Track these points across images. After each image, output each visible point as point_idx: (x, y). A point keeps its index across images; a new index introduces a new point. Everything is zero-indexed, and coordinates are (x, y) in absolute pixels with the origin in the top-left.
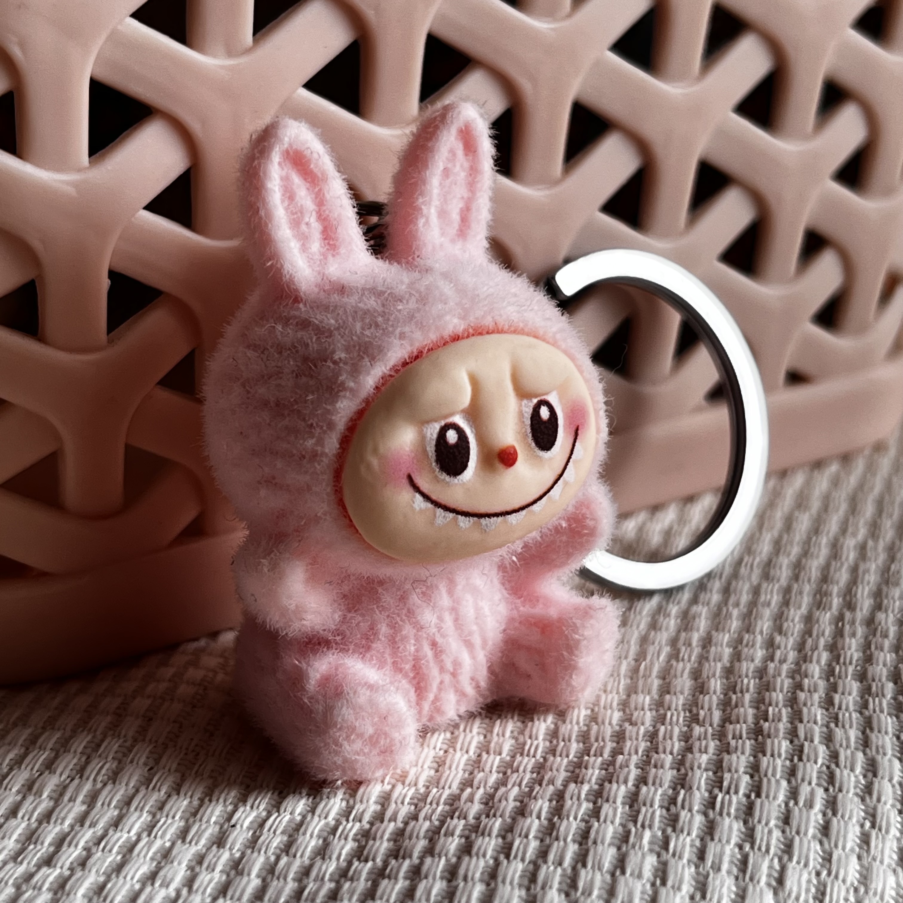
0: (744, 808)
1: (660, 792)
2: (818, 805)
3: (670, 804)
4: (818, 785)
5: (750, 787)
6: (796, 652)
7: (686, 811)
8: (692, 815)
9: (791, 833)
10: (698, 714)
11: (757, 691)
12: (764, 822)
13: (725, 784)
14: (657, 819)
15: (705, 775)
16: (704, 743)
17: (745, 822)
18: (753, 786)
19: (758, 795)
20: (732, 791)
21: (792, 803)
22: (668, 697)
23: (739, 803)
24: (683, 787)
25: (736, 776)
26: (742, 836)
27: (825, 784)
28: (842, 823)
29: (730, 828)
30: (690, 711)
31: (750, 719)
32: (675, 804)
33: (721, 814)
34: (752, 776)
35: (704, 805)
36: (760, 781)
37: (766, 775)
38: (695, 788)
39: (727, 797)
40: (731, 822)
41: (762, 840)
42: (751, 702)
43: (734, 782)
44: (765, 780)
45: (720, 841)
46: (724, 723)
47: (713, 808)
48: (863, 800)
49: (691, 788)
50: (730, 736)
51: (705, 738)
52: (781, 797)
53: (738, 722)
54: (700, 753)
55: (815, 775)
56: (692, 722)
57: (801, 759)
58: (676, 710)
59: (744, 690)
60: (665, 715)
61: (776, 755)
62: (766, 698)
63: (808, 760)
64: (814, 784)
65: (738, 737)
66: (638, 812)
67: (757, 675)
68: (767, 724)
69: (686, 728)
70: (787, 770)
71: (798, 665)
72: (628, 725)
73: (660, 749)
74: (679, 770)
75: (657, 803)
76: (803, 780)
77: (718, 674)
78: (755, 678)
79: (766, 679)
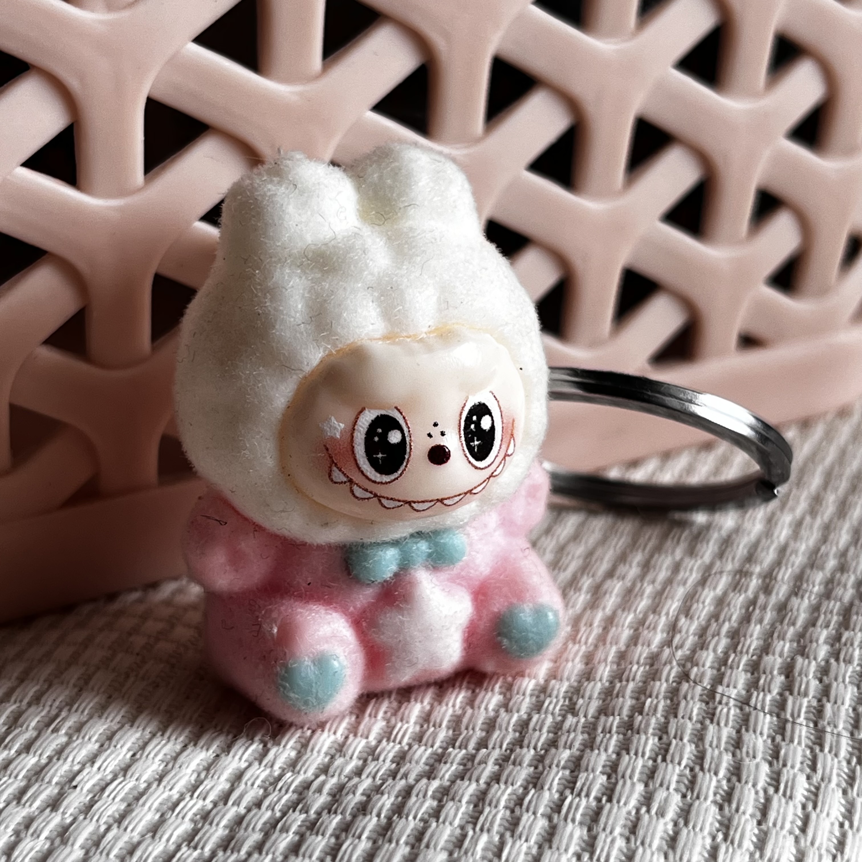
0: (591, 813)
1: (509, 790)
2: (671, 814)
3: (516, 805)
4: (676, 790)
5: (603, 790)
6: (697, 637)
7: (530, 813)
8: (536, 817)
9: (635, 844)
10: (575, 704)
11: (644, 679)
12: (608, 830)
13: (579, 784)
14: (498, 821)
15: (560, 774)
16: (572, 735)
17: (590, 830)
18: (606, 788)
19: (610, 800)
20: (583, 794)
21: (644, 809)
23: (587, 807)
24: (535, 787)
25: (591, 776)
26: (583, 845)
27: (684, 790)
28: (692, 833)
29: (571, 836)
30: (570, 699)
31: (625, 712)
32: (521, 805)
33: (566, 819)
34: (609, 777)
35: (551, 808)
36: (616, 783)
37: (623, 777)
38: (546, 787)
39: (577, 799)
40: (574, 828)
41: (602, 850)
42: (632, 692)
43: (588, 783)
44: (621, 783)
45: (558, 849)
46: (600, 714)
47: (559, 812)
48: (721, 808)
49: (542, 788)
50: (600, 730)
51: (574, 731)
52: (633, 803)
53: (613, 714)
54: (565, 747)
55: (675, 778)
56: (567, 712)
57: (664, 760)
58: (557, 697)
59: (631, 678)
60: (543, 702)
61: (640, 754)
62: (649, 688)
63: (672, 761)
64: (671, 789)
65: (607, 730)
66: (481, 812)
67: (649, 661)
68: (640, 718)
69: (560, 718)
70: (647, 771)
71: (694, 651)
72: (502, 711)
73: (526, 742)
74: (536, 768)
75: (502, 803)
76: (661, 785)
77: (610, 659)
78: (645, 664)
79: (655, 667)
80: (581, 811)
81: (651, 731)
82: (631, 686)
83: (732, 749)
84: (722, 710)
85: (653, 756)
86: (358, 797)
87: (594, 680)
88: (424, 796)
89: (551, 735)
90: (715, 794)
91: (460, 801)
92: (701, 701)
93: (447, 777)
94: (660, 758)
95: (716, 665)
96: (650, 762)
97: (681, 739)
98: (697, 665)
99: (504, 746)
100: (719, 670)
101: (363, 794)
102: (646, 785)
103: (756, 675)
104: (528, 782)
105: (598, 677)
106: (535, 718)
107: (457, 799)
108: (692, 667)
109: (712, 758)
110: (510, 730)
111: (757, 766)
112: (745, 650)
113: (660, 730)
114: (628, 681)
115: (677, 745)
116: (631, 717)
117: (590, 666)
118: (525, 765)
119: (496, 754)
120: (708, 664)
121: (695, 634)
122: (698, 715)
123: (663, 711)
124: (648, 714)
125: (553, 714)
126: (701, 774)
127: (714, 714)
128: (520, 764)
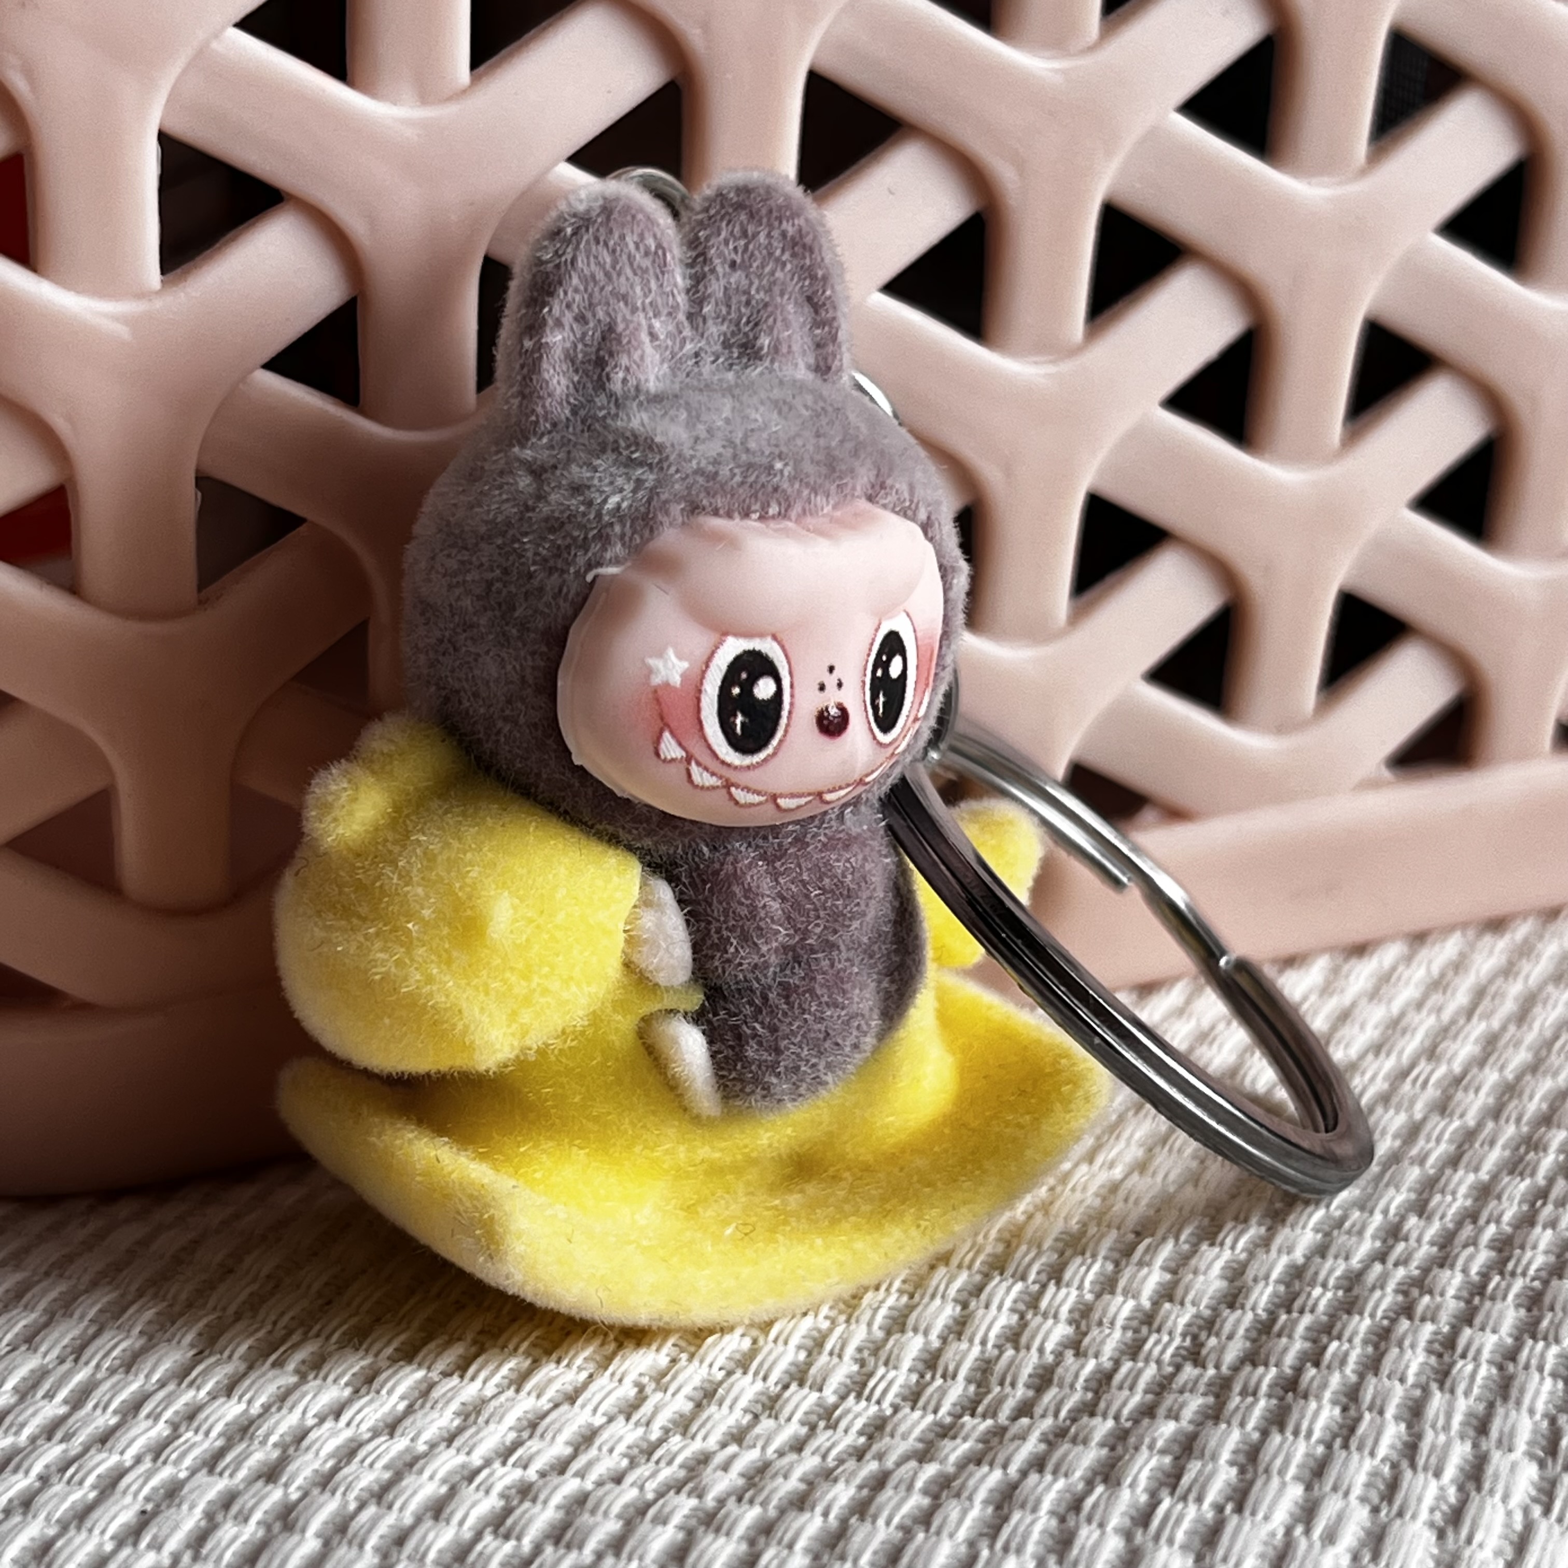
0: (1203, 1530)
1: (1061, 1484)
2: (1348, 1539)
3: (1069, 1509)
4: (1363, 1499)
5: (1229, 1491)
7: (1094, 1524)
8: (1103, 1533)
10: (1202, 1345)
11: (1331, 1310)
12: (1232, 1561)
13: (1186, 1480)
14: (1035, 1535)
15: (1153, 1462)
17: (1199, 1558)
18: (1235, 1490)
19: (1239, 1509)
20: (1191, 1498)
21: (1299, 1530)
22: (1167, 1306)
23: (1196, 1520)
24: (1106, 1480)
25: (1209, 1468)
27: (1376, 1499)
30: (1195, 1337)
31: (1289, 1361)
32: (1078, 1509)
33: (1157, 1538)
34: (1242, 1471)
35: (1132, 1518)
36: (1251, 1483)
37: (1267, 1471)
38: (1129, 1480)
39: (1180, 1506)
40: (1170, 1555)
42: (1308, 1329)
43: (1202, 1479)
44: (1261, 1480)
46: (1243, 1363)
47: (1147, 1524)
48: (1441, 1535)
49: (1118, 1484)
50: (1236, 1389)
51: (1191, 1390)
52: (1281, 1516)
53: (1266, 1365)
54: (1168, 1417)
55: (1361, 1479)
56: (1185, 1359)
57: (1346, 1446)
58: (1170, 1333)
59: (1307, 1309)
60: (1145, 1340)
61: (1303, 1433)
62: (1339, 1325)
63: (1360, 1448)
64: (1353, 1497)
65: (1250, 1390)
66: (1006, 1519)
67: (1345, 1283)
68: (1313, 1371)
69: (1170, 1369)
70: (1312, 1464)
71: (1426, 1271)
72: (1069, 1354)
73: (1102, 1405)
74: (1113, 1449)
75: (1046, 1506)
76: (1335, 1489)
77: (1275, 1275)
78: (1337, 1288)
79: (1356, 1291)
80: (1186, 1525)
81: (1327, 1395)
82: (1307, 1320)
83: (1472, 1433)
84: (1463, 1368)
85: (1328, 1437)
86: (793, 1484)
87: (1243, 1307)
88: (910, 1488)
89: (1150, 1397)
90: (1432, 1511)
91: (970, 1498)
92: (1429, 1351)
93: (952, 1458)
94: (1338, 1442)
95: (1465, 1294)
96: (1320, 1450)
97: (1381, 1413)
98: (1431, 1292)
99: (1063, 1413)
100: (1468, 1302)
101: (802, 1480)
102: (1309, 1488)
103: (1535, 1312)
104: (1095, 1473)
105: (1249, 1304)
106: (1127, 1366)
107: (965, 1494)
108: (1421, 1295)
109: (1433, 1447)
110: (1079, 1385)
111: (1514, 1467)
112: (1519, 1270)
113: (1346, 1395)
114: (1302, 1312)
115: (1372, 1421)
116: (1299, 1370)
117: (1238, 1284)
118: (1093, 1444)
119: (1047, 1423)
120: (1451, 1292)
121: (1432, 1243)
122: (1417, 1375)
123: (1356, 1363)
124: (1329, 1367)
125: (1159, 1362)
126: (1408, 1474)
127: (1447, 1373)
128: (1085, 1442)
